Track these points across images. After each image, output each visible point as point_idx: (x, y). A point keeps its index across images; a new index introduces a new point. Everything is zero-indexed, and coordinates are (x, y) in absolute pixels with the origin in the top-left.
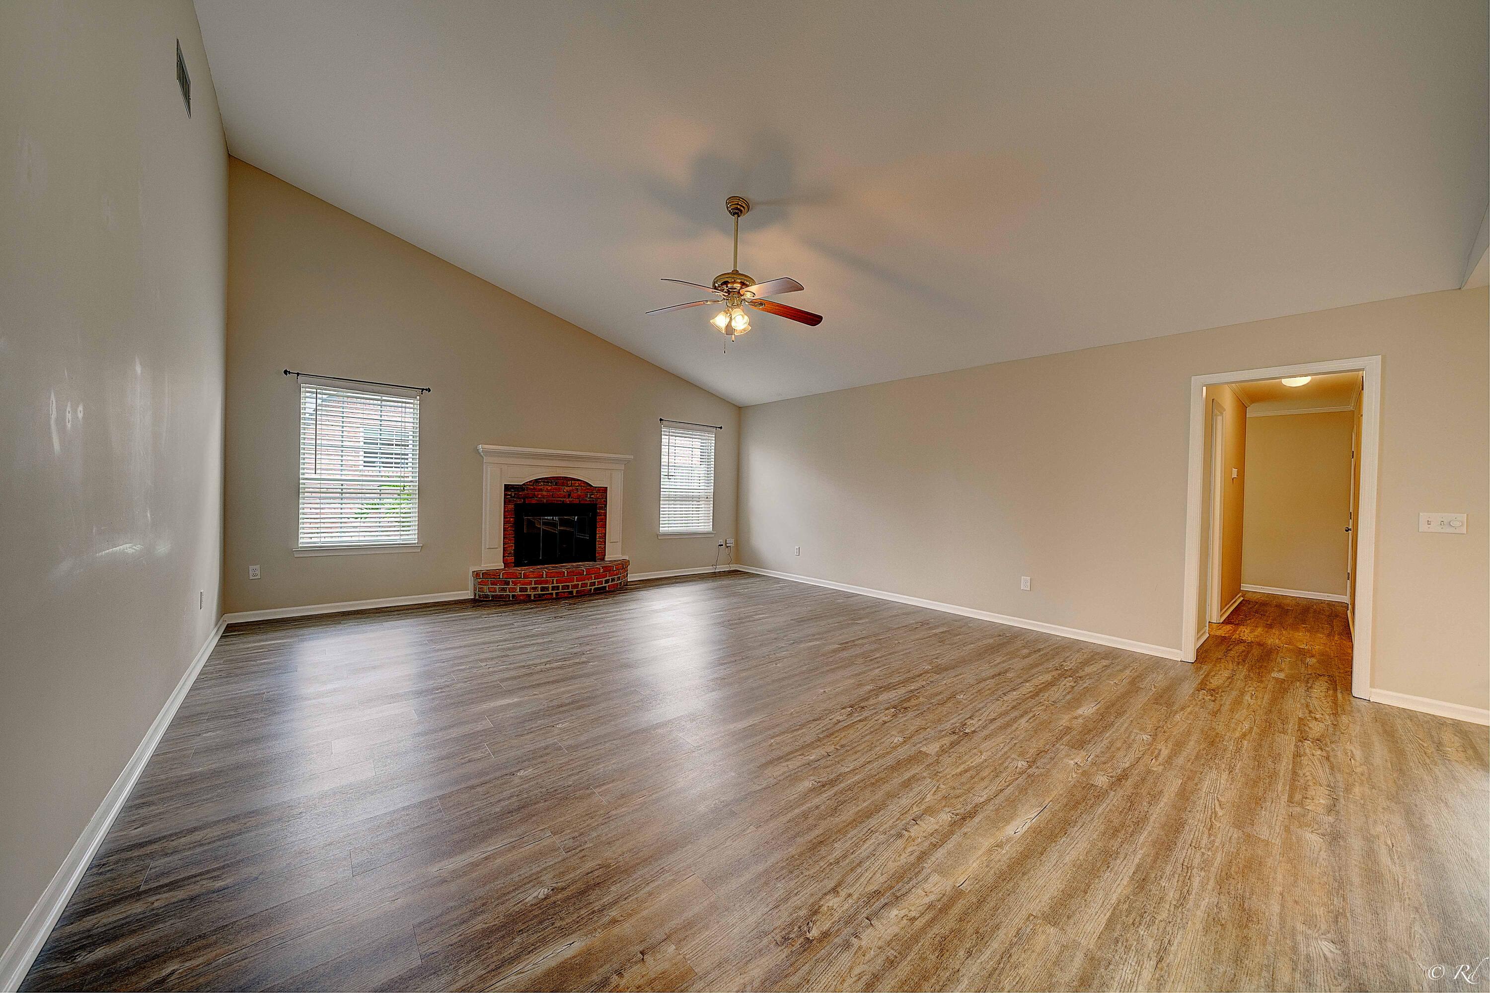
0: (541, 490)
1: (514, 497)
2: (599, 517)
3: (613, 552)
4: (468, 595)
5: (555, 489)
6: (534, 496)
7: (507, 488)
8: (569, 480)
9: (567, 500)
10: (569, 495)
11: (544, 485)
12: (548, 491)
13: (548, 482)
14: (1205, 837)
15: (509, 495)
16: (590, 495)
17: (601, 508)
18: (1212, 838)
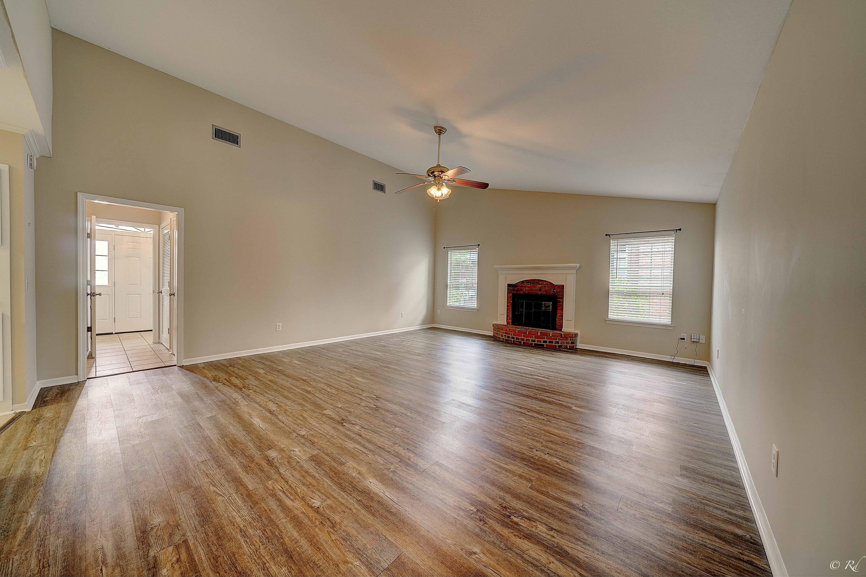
0: (525, 287)
1: (512, 290)
2: (559, 304)
3: (568, 327)
4: (491, 334)
5: (532, 286)
6: (521, 290)
7: (509, 285)
8: (540, 281)
9: (539, 293)
10: (540, 290)
11: (527, 284)
12: (528, 287)
13: (529, 282)
14: (205, 469)
15: (510, 289)
16: (553, 290)
17: (560, 298)
18: (202, 471)
